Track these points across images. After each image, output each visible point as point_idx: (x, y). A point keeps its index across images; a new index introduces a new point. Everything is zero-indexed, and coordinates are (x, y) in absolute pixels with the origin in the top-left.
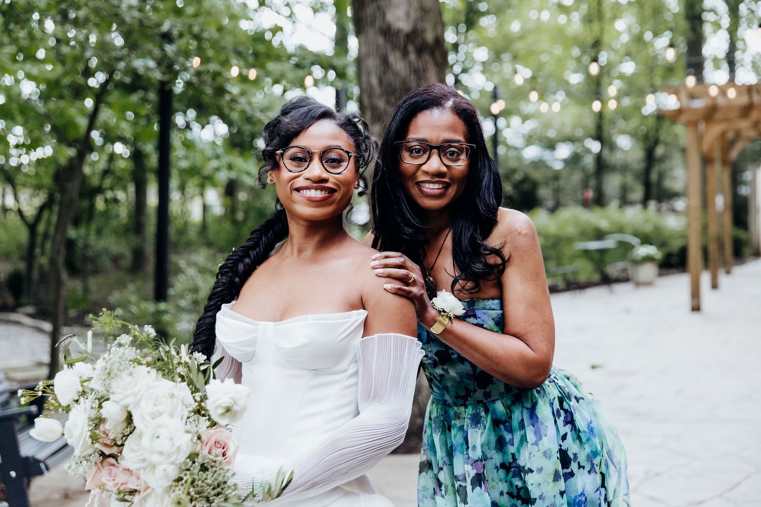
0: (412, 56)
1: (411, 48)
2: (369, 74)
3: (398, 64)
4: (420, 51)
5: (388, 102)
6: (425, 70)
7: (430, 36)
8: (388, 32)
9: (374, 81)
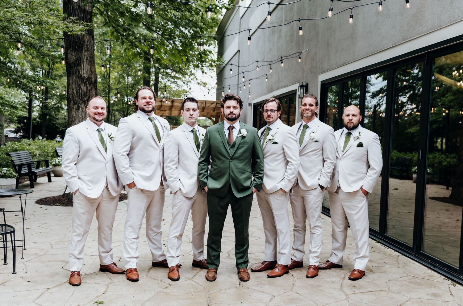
0: (88, 85)
1: (87, 83)
2: (73, 89)
3: (84, 88)
4: (90, 84)
5: (79, 99)
6: (92, 90)
7: (93, 80)
8: (80, 77)
9: (75, 92)
